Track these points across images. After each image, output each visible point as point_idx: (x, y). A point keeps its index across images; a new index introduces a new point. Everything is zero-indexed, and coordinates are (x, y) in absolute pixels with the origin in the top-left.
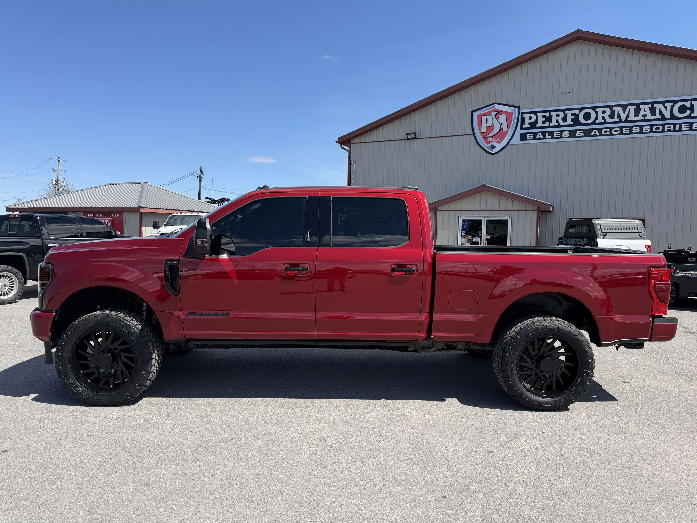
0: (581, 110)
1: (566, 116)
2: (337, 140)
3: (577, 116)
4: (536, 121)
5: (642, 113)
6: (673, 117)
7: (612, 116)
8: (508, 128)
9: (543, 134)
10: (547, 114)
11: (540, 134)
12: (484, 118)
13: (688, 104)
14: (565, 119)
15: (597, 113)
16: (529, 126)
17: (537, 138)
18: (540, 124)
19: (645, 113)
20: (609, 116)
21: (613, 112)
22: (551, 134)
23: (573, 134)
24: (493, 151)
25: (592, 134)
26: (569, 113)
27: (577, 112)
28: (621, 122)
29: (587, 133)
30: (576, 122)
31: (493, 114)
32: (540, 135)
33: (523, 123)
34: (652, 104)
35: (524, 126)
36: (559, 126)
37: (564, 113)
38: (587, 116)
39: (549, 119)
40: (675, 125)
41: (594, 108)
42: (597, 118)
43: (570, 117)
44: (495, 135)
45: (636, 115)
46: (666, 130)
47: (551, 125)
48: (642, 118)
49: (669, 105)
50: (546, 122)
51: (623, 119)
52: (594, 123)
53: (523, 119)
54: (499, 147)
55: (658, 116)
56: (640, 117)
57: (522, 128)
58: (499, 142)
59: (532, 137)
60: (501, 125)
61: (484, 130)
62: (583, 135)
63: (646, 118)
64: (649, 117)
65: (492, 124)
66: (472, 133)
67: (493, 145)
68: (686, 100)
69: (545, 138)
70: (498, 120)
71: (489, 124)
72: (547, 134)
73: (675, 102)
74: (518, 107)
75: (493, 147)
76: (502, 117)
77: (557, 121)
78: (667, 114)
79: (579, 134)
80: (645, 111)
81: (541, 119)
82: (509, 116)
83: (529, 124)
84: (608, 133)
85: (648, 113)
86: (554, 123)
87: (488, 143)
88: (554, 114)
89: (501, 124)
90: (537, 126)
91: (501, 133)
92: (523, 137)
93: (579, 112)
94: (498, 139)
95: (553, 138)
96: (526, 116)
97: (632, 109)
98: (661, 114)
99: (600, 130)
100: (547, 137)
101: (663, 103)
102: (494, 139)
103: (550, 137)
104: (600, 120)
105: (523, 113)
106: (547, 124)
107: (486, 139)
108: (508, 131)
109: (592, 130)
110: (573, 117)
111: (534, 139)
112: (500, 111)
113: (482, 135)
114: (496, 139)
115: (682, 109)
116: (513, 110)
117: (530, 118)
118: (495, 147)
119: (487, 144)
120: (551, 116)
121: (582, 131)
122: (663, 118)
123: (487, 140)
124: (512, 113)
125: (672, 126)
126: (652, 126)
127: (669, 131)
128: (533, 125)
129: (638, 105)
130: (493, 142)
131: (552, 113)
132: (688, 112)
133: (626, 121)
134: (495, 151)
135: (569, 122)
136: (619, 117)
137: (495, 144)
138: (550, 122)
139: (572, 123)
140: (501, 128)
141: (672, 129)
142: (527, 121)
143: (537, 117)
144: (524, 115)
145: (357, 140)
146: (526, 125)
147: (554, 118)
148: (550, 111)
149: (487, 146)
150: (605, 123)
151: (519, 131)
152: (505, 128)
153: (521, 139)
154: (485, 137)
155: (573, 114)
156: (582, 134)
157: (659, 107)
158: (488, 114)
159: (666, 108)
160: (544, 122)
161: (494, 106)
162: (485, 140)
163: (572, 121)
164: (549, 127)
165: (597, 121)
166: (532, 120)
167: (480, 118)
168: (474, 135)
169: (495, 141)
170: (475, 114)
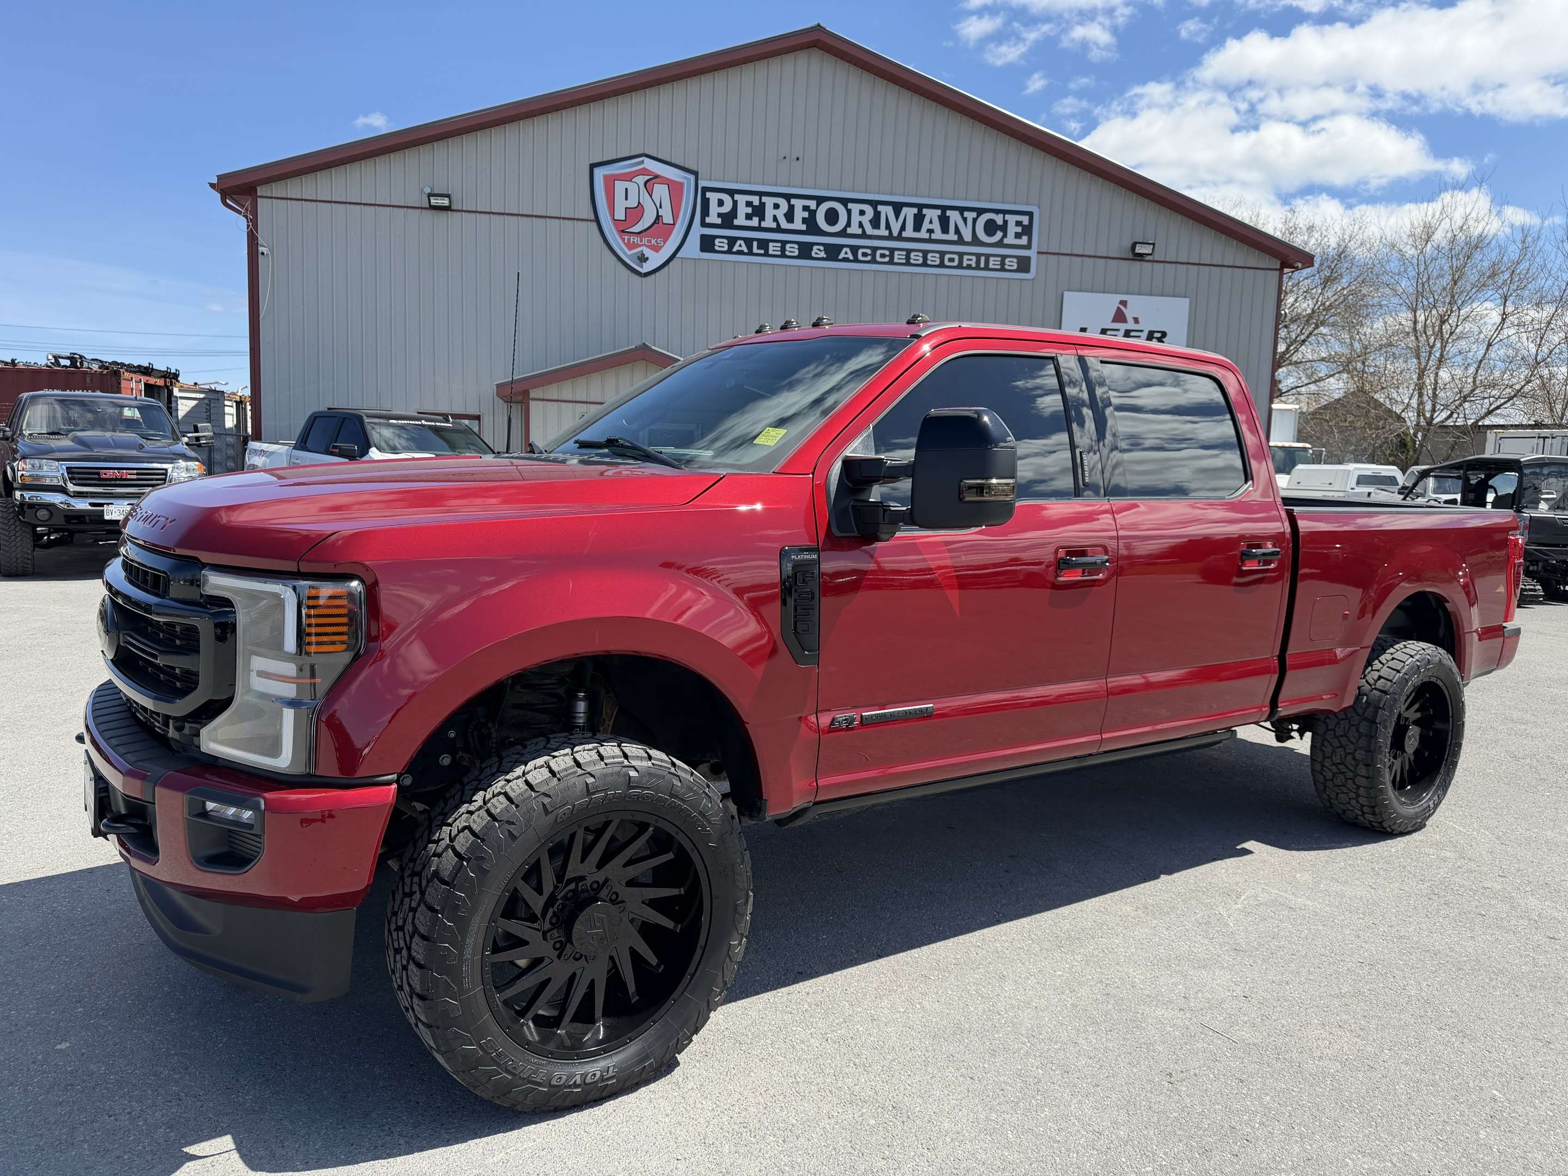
0: (820, 200)
1: (791, 208)
2: (215, 181)
3: (813, 213)
4: (734, 212)
5: (926, 225)
6: (976, 241)
7: (875, 223)
8: (675, 216)
9: (749, 242)
10: (755, 200)
11: (742, 242)
12: (620, 186)
13: (999, 219)
14: (790, 216)
15: (849, 212)
16: (719, 221)
17: (735, 250)
18: (740, 220)
19: (931, 227)
20: (870, 221)
21: (877, 214)
22: (764, 244)
23: (805, 251)
24: (642, 267)
25: (840, 257)
26: (798, 204)
27: (812, 204)
28: (890, 237)
29: (832, 253)
30: (811, 226)
31: (641, 180)
32: (740, 246)
33: (705, 212)
34: (944, 208)
35: (708, 220)
36: (779, 230)
37: (789, 202)
38: (832, 217)
39: (759, 211)
40: (978, 256)
41: (844, 202)
42: (849, 224)
43: (799, 214)
44: (645, 230)
45: (917, 228)
46: (965, 265)
47: (763, 224)
48: (927, 236)
49: (970, 216)
50: (754, 218)
51: (895, 234)
52: (843, 233)
53: (706, 203)
54: (655, 260)
55: (952, 236)
56: (923, 234)
57: (704, 224)
58: (657, 249)
59: (726, 248)
60: (659, 210)
61: (620, 215)
62: (825, 256)
63: (934, 236)
64: (938, 235)
65: (639, 203)
66: (593, 217)
67: (643, 255)
68: (997, 212)
69: (750, 253)
70: (651, 196)
71: (632, 203)
72: (755, 244)
73: (980, 211)
74: (696, 174)
75: (643, 259)
76: (661, 191)
77: (775, 219)
78: (967, 236)
79: (816, 253)
80: (931, 222)
81: (743, 210)
82: (675, 189)
83: (719, 215)
84: (869, 258)
85: (936, 226)
86: (769, 223)
87: (631, 246)
88: (769, 202)
89: (658, 206)
90: (736, 222)
91: (659, 228)
92: (707, 244)
93: (818, 206)
94: (653, 242)
95: (766, 254)
96: (713, 197)
97: (909, 213)
98: (957, 231)
99: (854, 249)
100: (755, 250)
101: (962, 210)
102: (645, 240)
103: (762, 252)
104: (854, 229)
105: (705, 190)
106: (755, 222)
107: (626, 238)
108: (674, 224)
109: (840, 247)
110: (806, 215)
111: (729, 251)
112: (657, 177)
113: (615, 225)
114: (649, 241)
115: (991, 228)
116: (685, 178)
117: (721, 203)
118: (647, 259)
119: (630, 249)
120: (762, 205)
121: (822, 248)
122: (961, 241)
123: (629, 240)
124: (682, 184)
125: (974, 258)
126: (942, 254)
127: (969, 267)
128: (728, 220)
129: (920, 207)
130: (642, 245)
131: (764, 199)
132: (999, 235)
133: (900, 238)
134: (647, 268)
135: (798, 225)
136: (888, 227)
137: (648, 252)
138: (762, 218)
139: (804, 227)
140: (658, 217)
141: (974, 265)
142: (714, 209)
143: (735, 203)
144: (708, 195)
145: (277, 189)
146: (713, 218)
147: (769, 212)
148: (761, 194)
149: (629, 253)
150: (864, 235)
151: (697, 231)
152: (668, 219)
153: (703, 249)
154: (623, 231)
155: (806, 208)
156: (823, 255)
157: (954, 216)
158: (628, 177)
159: (965, 220)
160: (749, 217)
161: (642, 162)
162: (623, 240)
163: (803, 223)
164: (759, 229)
165: (849, 231)
166: (727, 208)
167: (610, 182)
168: (597, 220)
169: (645, 245)
170: (599, 173)
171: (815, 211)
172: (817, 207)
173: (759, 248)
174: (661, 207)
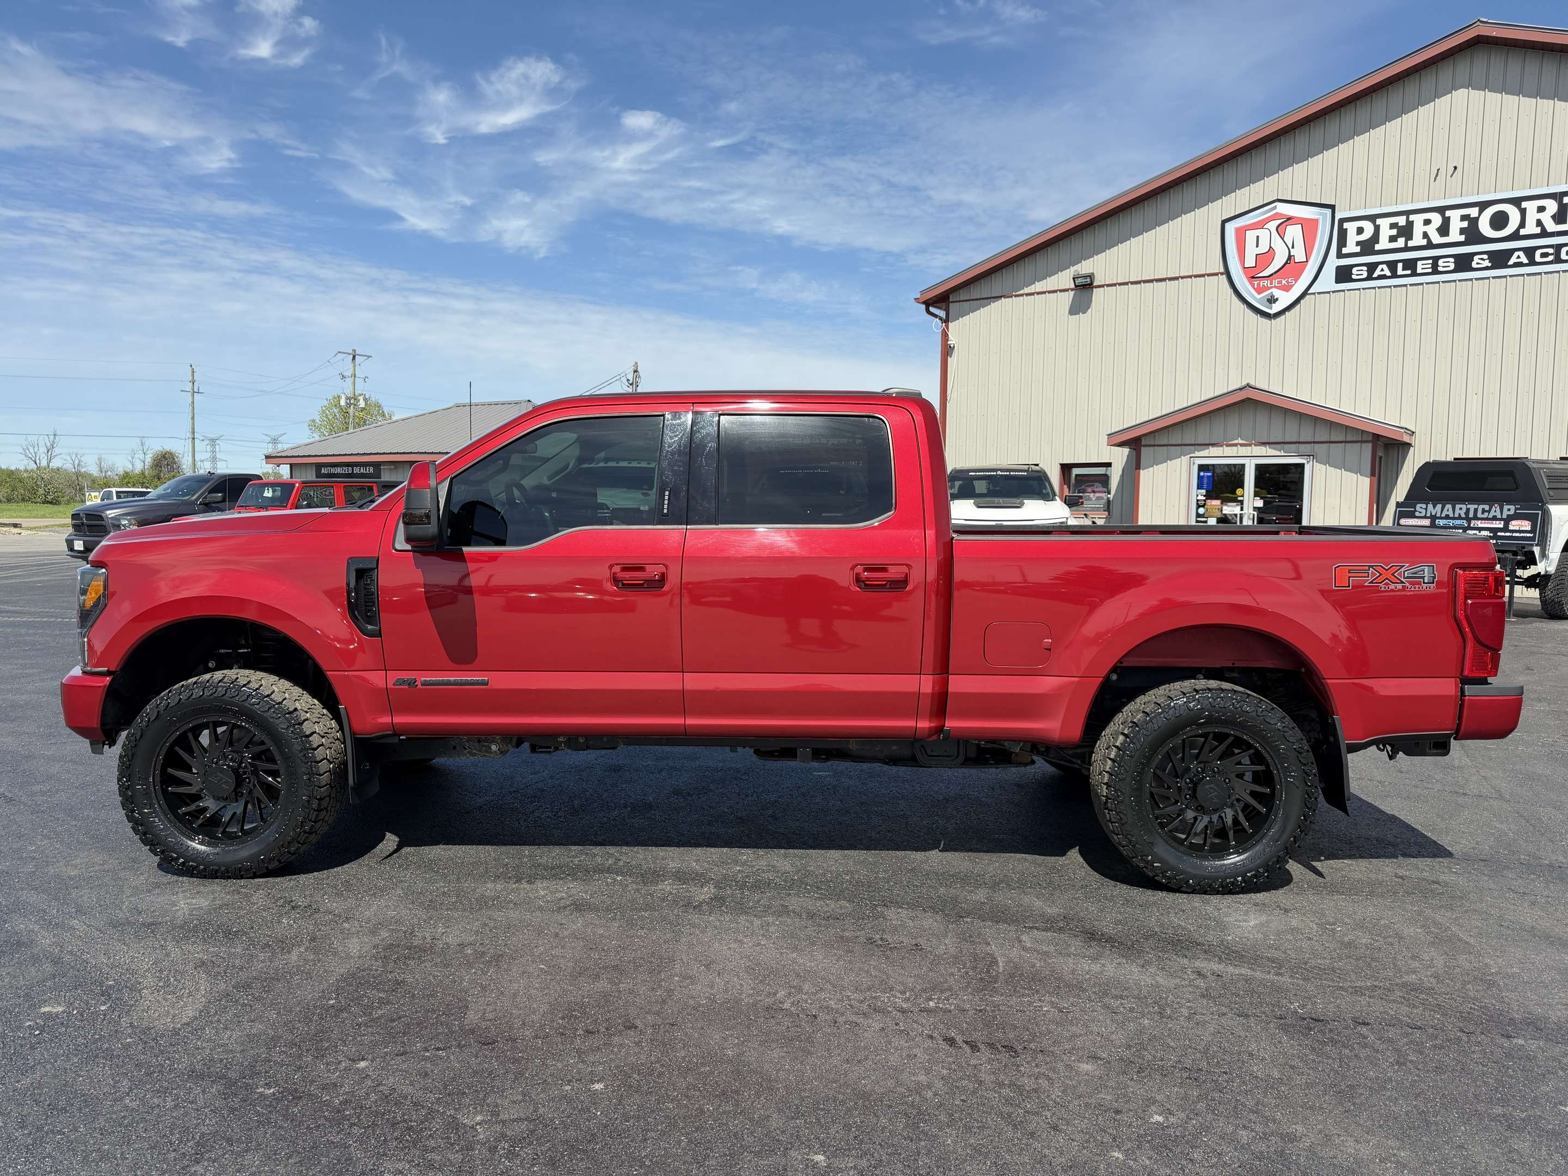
0: (1483, 206)
1: (1446, 221)
2: (918, 296)
3: (1474, 222)
4: (1375, 238)
7: (1560, 217)
8: (1308, 257)
9: (1392, 265)
10: (1402, 221)
11: (1384, 266)
12: (1251, 236)
14: (1444, 230)
15: (1523, 212)
16: (1358, 249)
17: (1375, 275)
18: (1383, 244)
20: (1553, 217)
22: (1410, 265)
23: (1463, 263)
24: (1271, 309)
25: (1511, 263)
26: (1455, 215)
27: (1474, 212)
29: (1499, 260)
30: (1472, 234)
31: (1273, 225)
32: (1383, 270)
33: (1342, 242)
35: (1345, 251)
36: (1430, 246)
37: (1443, 215)
38: (1499, 221)
39: (1406, 232)
41: (1516, 202)
42: (1522, 224)
43: (1456, 225)
44: (1276, 272)
47: (1410, 244)
50: (1399, 239)
52: (1515, 236)
53: (1343, 234)
54: (1285, 299)
57: (1340, 255)
58: (1287, 288)
59: (1365, 275)
60: (1291, 250)
61: (1250, 262)
62: (1490, 265)
65: (1270, 247)
66: (1222, 270)
67: (1272, 296)
69: (1394, 275)
70: (1283, 239)
71: (1264, 248)
72: (1400, 265)
74: (1332, 207)
75: (1272, 300)
76: (1294, 232)
77: (1425, 235)
79: (1478, 263)
81: (1386, 233)
82: (1309, 228)
83: (1358, 243)
84: (1551, 258)
86: (1418, 240)
87: (1260, 290)
88: (1418, 219)
89: (1290, 247)
90: (1377, 247)
91: (1292, 268)
92: (1343, 275)
93: (1480, 213)
94: (1284, 282)
95: (1414, 274)
96: (1351, 227)
99: (1530, 252)
100: (1400, 271)
102: (1275, 282)
103: (1409, 272)
104: (1531, 228)
105: (1342, 221)
106: (1401, 243)
107: (1256, 283)
108: (1307, 261)
109: (1511, 252)
110: (1465, 224)
111: (1370, 278)
112: (1289, 219)
113: (1245, 273)
114: (1280, 282)
116: (1321, 214)
117: (1360, 231)
118: (1277, 299)
119: (1259, 294)
120: (1410, 224)
121: (1485, 257)
123: (1259, 285)
124: (1316, 221)
128: (1368, 247)
130: (1271, 288)
131: (1412, 218)
134: (1276, 308)
135: (1455, 235)
137: (1277, 293)
138: (1409, 236)
139: (1462, 238)
140: (1290, 257)
142: (1353, 239)
143: (1377, 228)
144: (1346, 225)
145: (963, 295)
146: (1351, 247)
147: (1418, 229)
148: (1407, 213)
149: (1259, 297)
150: (1544, 234)
151: (1333, 262)
152: (1299, 256)
153: (1339, 280)
154: (1253, 277)
155: (1464, 218)
156: (1487, 263)
158: (1260, 225)
160: (1393, 239)
161: (1275, 208)
162: (1253, 286)
163: (1461, 233)
164: (1406, 249)
165: (1523, 232)
166: (1366, 236)
167: (1241, 234)
168: (1227, 273)
169: (1275, 287)
170: (1231, 228)
171: (1477, 219)
172: (1480, 215)
173: (1404, 269)
174: (1293, 247)
